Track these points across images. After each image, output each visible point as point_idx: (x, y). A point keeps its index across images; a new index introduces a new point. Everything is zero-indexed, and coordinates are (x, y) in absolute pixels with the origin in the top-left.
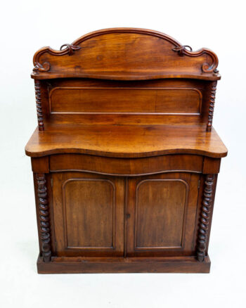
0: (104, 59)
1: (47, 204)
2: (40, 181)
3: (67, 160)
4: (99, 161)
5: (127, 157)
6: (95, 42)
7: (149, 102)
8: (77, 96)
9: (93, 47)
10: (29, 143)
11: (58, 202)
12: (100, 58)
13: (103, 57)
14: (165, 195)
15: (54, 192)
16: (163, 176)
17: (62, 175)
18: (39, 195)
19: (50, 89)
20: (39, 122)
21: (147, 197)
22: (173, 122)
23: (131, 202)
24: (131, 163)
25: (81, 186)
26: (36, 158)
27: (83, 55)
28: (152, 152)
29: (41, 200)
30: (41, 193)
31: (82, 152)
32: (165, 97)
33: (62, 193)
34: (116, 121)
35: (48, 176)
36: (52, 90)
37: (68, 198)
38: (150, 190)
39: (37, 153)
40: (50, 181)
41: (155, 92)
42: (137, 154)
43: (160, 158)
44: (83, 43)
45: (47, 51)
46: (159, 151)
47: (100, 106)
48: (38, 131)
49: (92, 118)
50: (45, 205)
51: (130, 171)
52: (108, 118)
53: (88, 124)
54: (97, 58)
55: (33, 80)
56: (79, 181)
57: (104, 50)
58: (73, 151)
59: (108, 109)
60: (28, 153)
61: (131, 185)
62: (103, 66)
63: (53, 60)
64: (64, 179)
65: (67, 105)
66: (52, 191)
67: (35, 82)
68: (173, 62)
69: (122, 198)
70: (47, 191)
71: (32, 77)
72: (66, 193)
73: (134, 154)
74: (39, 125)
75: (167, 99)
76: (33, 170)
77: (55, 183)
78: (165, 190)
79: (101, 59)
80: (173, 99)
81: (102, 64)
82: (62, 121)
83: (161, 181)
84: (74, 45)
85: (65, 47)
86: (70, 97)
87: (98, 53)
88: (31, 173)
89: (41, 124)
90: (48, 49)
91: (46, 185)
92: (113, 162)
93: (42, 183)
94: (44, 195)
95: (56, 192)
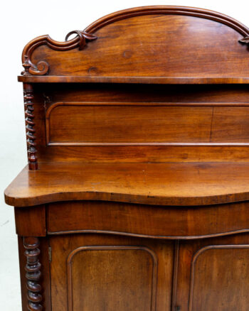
0: (133, 56)
1: (41, 292)
2: (29, 250)
3: (78, 212)
4: (132, 214)
5: (184, 204)
6: (120, 28)
7: (200, 126)
8: (90, 116)
9: (117, 36)
10: (11, 186)
11: (61, 288)
12: (128, 54)
13: (133, 53)
14: (238, 273)
15: (53, 271)
16: (236, 239)
17: (67, 240)
18: (27, 276)
19: (48, 105)
20: (29, 155)
21: (210, 276)
22: (238, 157)
23: (183, 285)
24: (189, 216)
25: (100, 259)
26: (23, 209)
27: (102, 49)
28: (227, 196)
29: (31, 285)
30: (31, 273)
31: (105, 198)
32: (226, 117)
33: (66, 272)
34: (149, 156)
35: (44, 242)
36: (52, 106)
37: (76, 281)
38: (215, 263)
39: (25, 200)
40: (47, 251)
41: (211, 110)
42: (201, 198)
43: (237, 208)
44: (102, 30)
45: (45, 42)
46: (236, 195)
47: (125, 132)
48: (27, 170)
49: (112, 151)
50: (37, 294)
51: (187, 230)
52: (137, 152)
53: (106, 161)
54: (122, 55)
55: (21, 84)
56: (97, 249)
57: (134, 41)
58: (87, 197)
59: (138, 137)
60: (9, 200)
61: (184, 255)
62: (132, 67)
63: (53, 57)
64: (71, 247)
65: (74, 132)
66: (50, 268)
67: (25, 88)
68: (239, 61)
69: (168, 278)
70: (41, 269)
71: (20, 79)
72: (74, 271)
73: (196, 198)
74: (30, 160)
75: (228, 121)
76: (17, 233)
77: (56, 254)
78: (239, 263)
79: (129, 57)
80: (237, 120)
81: (130, 64)
82: (65, 157)
83: (233, 248)
84: (87, 31)
85: (73, 36)
86: (79, 119)
87: (124, 47)
88: (15, 238)
89: (33, 158)
90: (46, 39)
91: (40, 258)
92: (159, 215)
93: (33, 254)
94: (36, 276)
95: (56, 270)
